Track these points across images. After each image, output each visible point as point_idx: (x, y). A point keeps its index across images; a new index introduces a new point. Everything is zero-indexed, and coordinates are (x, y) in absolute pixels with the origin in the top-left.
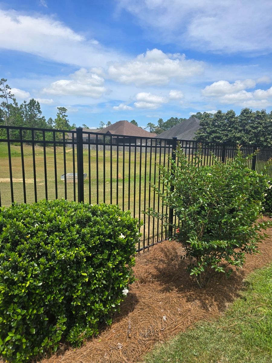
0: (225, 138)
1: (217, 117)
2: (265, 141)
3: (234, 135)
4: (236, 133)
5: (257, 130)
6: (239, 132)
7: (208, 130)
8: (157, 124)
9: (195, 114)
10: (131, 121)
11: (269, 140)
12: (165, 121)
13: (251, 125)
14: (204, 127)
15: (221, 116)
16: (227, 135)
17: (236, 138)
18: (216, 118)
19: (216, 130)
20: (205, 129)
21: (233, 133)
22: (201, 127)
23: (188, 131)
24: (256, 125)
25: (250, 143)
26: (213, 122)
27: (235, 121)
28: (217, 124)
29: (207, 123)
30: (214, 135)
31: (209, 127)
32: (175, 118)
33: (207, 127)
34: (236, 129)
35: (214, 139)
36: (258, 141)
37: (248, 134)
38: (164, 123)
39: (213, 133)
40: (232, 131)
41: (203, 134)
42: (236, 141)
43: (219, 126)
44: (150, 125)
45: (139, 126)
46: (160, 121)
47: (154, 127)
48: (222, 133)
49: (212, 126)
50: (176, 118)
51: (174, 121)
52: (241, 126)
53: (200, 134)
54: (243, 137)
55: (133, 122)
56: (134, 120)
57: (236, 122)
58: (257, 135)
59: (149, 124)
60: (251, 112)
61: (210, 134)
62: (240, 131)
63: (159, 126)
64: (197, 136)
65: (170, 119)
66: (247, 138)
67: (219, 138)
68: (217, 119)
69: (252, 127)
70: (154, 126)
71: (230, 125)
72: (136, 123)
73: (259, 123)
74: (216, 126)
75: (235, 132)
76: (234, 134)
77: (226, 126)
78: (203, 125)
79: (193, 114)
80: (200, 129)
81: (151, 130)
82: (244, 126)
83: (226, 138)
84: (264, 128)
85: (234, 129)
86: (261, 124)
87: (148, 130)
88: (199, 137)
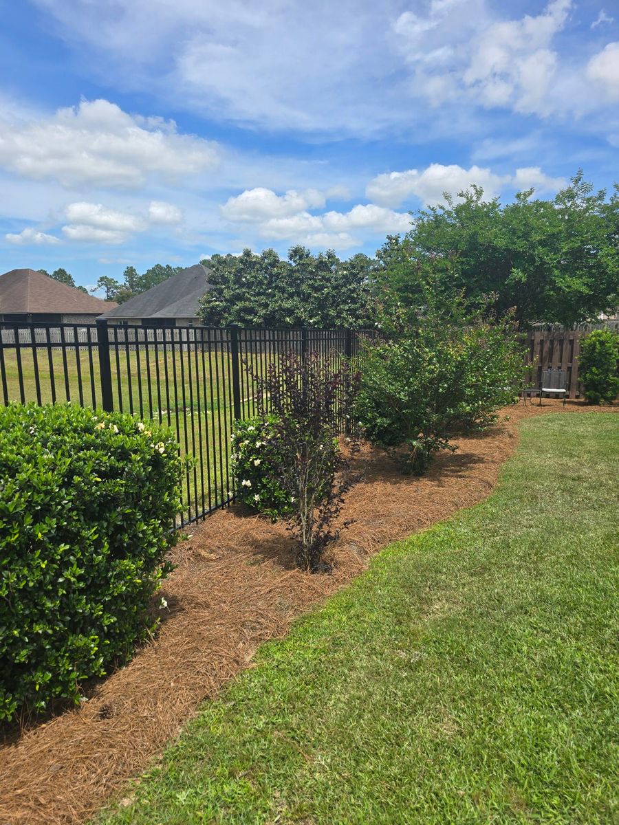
0: (262, 312)
1: (244, 264)
2: (338, 316)
3: (280, 305)
4: (282, 300)
5: (323, 294)
6: (288, 299)
7: (227, 294)
8: (122, 280)
9: (208, 257)
10: (55, 272)
11: (344, 315)
12: (141, 272)
13: (311, 282)
14: (218, 286)
15: (251, 262)
16: (266, 306)
17: (284, 310)
18: (242, 267)
19: (244, 292)
20: (220, 292)
21: (276, 301)
22: (213, 287)
23: (190, 296)
24: (319, 283)
25: (311, 321)
26: (235, 275)
27: (280, 274)
28: (244, 280)
29: (223, 277)
30: (240, 305)
31: (228, 288)
32: (164, 265)
33: (223, 286)
34: (283, 290)
35: (242, 315)
36: (325, 317)
37: (307, 301)
38: (141, 278)
39: (238, 300)
40: (274, 296)
41: (217, 303)
42: (284, 317)
43: (249, 285)
44: (106, 282)
45: (77, 285)
46: (130, 272)
47: (116, 288)
48: (256, 301)
49: (235, 284)
50: (168, 266)
51: (162, 274)
52: (291, 285)
53: (210, 302)
54: (298, 308)
55: (61, 275)
56: (63, 268)
57: (282, 277)
58: (322, 305)
59: (102, 279)
60: (307, 256)
61: (232, 301)
62: (291, 296)
63: (127, 283)
64: (204, 308)
65: (154, 269)
66: (305, 311)
67: (251, 311)
68: (243, 269)
69: (311, 286)
70: (117, 284)
71: (270, 283)
72: (70, 276)
73: (323, 278)
74: (242, 285)
75: (280, 297)
76: (280, 302)
77: (263, 284)
78: (216, 283)
79: (204, 259)
80: (210, 292)
81: (110, 294)
82: (298, 286)
83: (264, 311)
84: (335, 288)
85: (279, 292)
86: (328, 280)
87: (102, 294)
88: (209, 310)
